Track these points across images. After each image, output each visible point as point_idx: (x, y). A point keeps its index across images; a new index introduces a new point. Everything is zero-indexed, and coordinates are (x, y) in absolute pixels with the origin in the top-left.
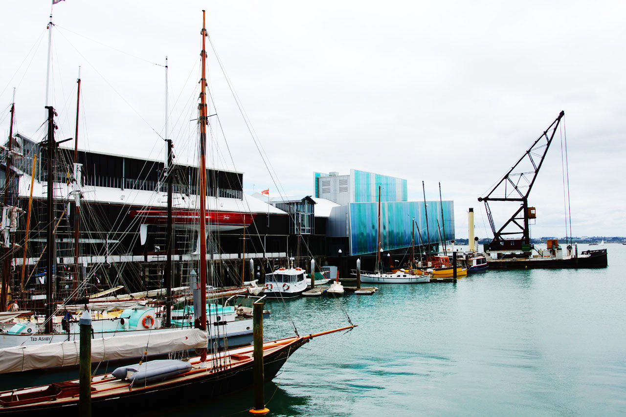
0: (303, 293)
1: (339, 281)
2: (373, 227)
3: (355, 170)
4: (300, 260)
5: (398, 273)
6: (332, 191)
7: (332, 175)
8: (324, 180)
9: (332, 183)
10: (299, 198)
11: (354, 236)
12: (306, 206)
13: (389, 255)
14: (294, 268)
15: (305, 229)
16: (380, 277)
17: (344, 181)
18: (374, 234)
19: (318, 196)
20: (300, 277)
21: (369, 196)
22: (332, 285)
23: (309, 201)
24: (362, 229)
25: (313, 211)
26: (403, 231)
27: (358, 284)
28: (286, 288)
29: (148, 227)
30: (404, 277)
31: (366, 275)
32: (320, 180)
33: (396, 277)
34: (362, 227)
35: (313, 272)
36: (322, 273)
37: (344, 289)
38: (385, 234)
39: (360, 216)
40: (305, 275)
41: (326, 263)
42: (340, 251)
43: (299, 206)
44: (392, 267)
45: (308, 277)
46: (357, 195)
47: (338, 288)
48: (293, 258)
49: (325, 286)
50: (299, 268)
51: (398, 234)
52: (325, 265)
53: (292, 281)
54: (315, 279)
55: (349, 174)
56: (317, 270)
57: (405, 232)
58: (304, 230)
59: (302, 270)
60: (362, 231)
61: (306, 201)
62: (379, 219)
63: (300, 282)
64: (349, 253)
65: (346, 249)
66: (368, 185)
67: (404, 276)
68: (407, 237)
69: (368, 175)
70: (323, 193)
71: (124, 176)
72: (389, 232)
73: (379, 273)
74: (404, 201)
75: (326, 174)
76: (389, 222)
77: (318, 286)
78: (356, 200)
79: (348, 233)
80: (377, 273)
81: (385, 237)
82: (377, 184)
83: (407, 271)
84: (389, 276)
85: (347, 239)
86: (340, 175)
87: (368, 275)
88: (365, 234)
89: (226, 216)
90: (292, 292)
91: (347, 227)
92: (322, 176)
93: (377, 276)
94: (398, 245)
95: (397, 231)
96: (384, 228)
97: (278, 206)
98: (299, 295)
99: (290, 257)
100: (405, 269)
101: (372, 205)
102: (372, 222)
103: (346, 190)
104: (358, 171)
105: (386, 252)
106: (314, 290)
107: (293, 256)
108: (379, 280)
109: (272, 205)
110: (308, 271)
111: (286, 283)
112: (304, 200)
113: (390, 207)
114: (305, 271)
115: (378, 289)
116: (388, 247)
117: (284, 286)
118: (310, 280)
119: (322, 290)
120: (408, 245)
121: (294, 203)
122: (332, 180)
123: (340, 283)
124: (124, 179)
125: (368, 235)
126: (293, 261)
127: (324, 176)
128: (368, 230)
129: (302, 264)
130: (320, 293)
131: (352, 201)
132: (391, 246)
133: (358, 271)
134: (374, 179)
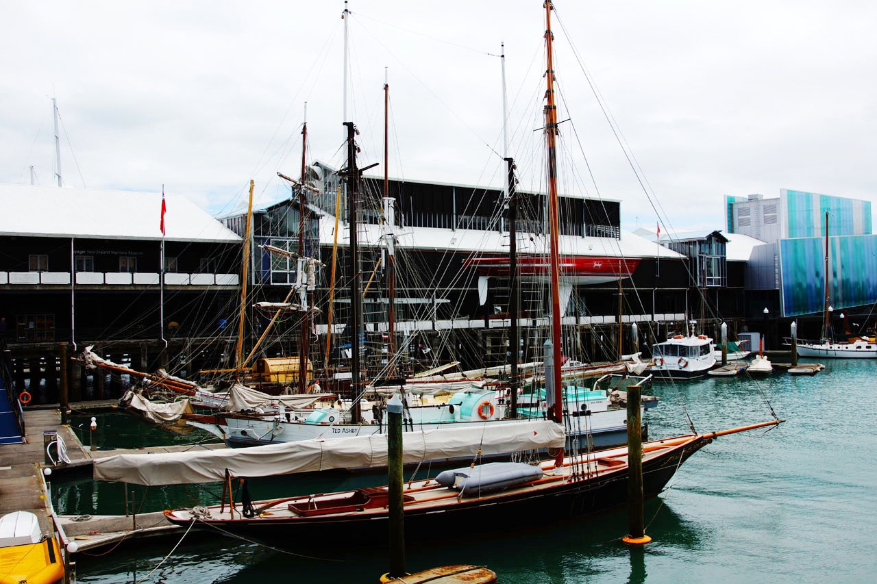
0: (710, 372)
1: (764, 354)
2: (817, 274)
3: (788, 191)
4: (706, 324)
5: (858, 343)
6: (753, 223)
7: (753, 199)
8: (741, 206)
9: (752, 211)
10: (704, 235)
11: (787, 289)
12: (714, 246)
13: (842, 316)
14: (696, 335)
15: (712, 279)
16: (829, 349)
17: (771, 207)
18: (818, 285)
19: (731, 230)
20: (705, 349)
21: (810, 228)
22: (753, 361)
23: (718, 239)
24: (800, 279)
25: (723, 251)
26: (865, 280)
27: (794, 359)
28: (682, 364)
29: (488, 280)
30: (868, 350)
31: (807, 345)
32: (734, 207)
33: (855, 349)
34: (799, 275)
35: (724, 341)
36: (738, 343)
37: (772, 366)
38: (836, 285)
39: (796, 258)
40: (712, 346)
41: (745, 328)
42: (766, 311)
43: (703, 245)
44: (847, 333)
45: (716, 349)
46: (791, 228)
47: (762, 364)
48: (695, 322)
49: (743, 362)
50: (703, 335)
51: (857, 284)
52: (744, 332)
53: (692, 354)
54: (727, 352)
55: (779, 197)
56: (731, 338)
57: (868, 281)
58: (710, 280)
59: (707, 339)
60: (800, 281)
61: (713, 238)
62: (827, 262)
63: (704, 356)
64: (780, 313)
65: (775, 307)
66: (809, 211)
67: (868, 347)
68: (871, 289)
69: (808, 197)
70: (739, 225)
71: (454, 212)
72: (843, 281)
73: (828, 343)
74: (866, 233)
75: (743, 198)
76: (843, 267)
77: (732, 362)
78: (790, 234)
79: (777, 283)
80: (824, 343)
81: (835, 289)
82: (822, 209)
83: (873, 339)
84: (843, 347)
85: (777, 293)
86: (764, 198)
87: (809, 346)
88: (804, 285)
89: (597, 263)
90: (692, 370)
91: (777, 277)
92: (737, 200)
93: (824, 347)
94: (857, 300)
95: (856, 280)
96: (835, 275)
97: (672, 246)
98: (703, 375)
99: (690, 319)
100: (869, 337)
101: (814, 241)
102: (815, 266)
103: (774, 220)
104: (792, 191)
105: (838, 312)
106: (726, 367)
107: (694, 319)
108: (827, 354)
109: (662, 245)
110: (717, 340)
111: (683, 358)
112: (709, 237)
113: (843, 244)
114: (711, 340)
115: (824, 367)
116: (841, 304)
117: (680, 361)
118: (719, 353)
119: (739, 367)
120: (872, 300)
121: (695, 242)
122: (752, 205)
123: (766, 357)
124: (454, 216)
125: (809, 286)
126: (695, 325)
127: (741, 201)
128: (809, 279)
129: (710, 331)
130: (735, 372)
131: (784, 235)
132: (846, 302)
133: (793, 339)
134: (819, 203)
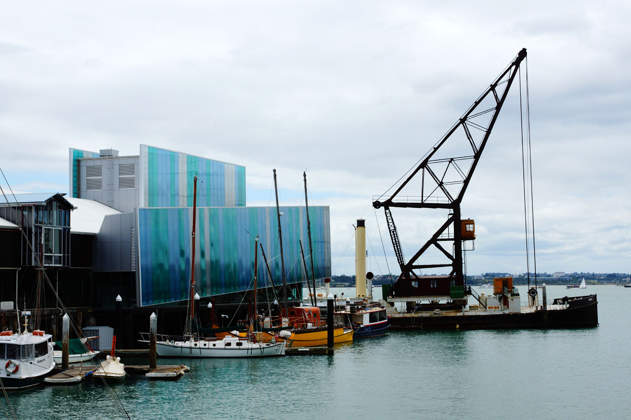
0: (47, 379)
1: (117, 355)
2: (182, 253)
3: (149, 147)
4: (43, 315)
5: (228, 339)
6: (104, 185)
7: (107, 155)
8: (91, 164)
9: (105, 170)
10: (42, 197)
11: (146, 270)
12: (55, 213)
13: (210, 305)
14: (30, 331)
15: (52, 256)
16: (193, 346)
17: (129, 166)
18: (183, 267)
19: (77, 194)
20: (41, 349)
21: (175, 195)
22: (103, 363)
23: (60, 205)
24: (162, 258)
25: (67, 222)
26: (237, 261)
27: (152, 359)
28: (11, 370)
30: (238, 347)
31: (167, 342)
32: (83, 164)
33: (223, 346)
34: (160, 254)
35: (65, 338)
36: (84, 340)
37: (125, 369)
38: (204, 266)
39: (157, 232)
40: (51, 345)
41: (92, 320)
42: (119, 298)
43: (41, 213)
44: (215, 327)
45: (56, 348)
46: (151, 195)
47: (114, 368)
48: (29, 313)
49: (89, 365)
50: (39, 331)
51: (228, 266)
52: (90, 325)
53: (24, 357)
54: (69, 351)
55: (138, 154)
56: (73, 335)
57: (240, 262)
58: (49, 259)
59: (44, 335)
60: (162, 262)
61: (54, 203)
62: (194, 239)
63: (40, 358)
64: (135, 302)
65: (130, 293)
66: (174, 174)
67: (238, 344)
68: (244, 273)
69: (172, 157)
70: (88, 188)
72: (212, 262)
73: (192, 340)
74: (239, 205)
75: (93, 153)
76: (212, 245)
77: (75, 365)
78: (151, 201)
79: (133, 265)
80: (188, 339)
81: (203, 272)
82: (190, 173)
83: (244, 334)
84: (210, 344)
85: (133, 275)
86: (120, 155)
87: (170, 343)
88: (167, 267)
90: (24, 376)
91: (133, 254)
92: (85, 156)
93: (187, 344)
94: (227, 286)
95: (227, 261)
96: (203, 254)
98: (38, 383)
99: (21, 309)
100: (240, 332)
101: (179, 211)
102: (180, 243)
103: (130, 183)
104: (153, 148)
105: (205, 301)
106: (67, 372)
107: (28, 309)
108: (191, 352)
110: (57, 337)
111: (13, 361)
112: (50, 201)
113: (213, 216)
114: (50, 336)
115: (189, 368)
116: (209, 290)
117: (7, 365)
118: (59, 354)
119: (84, 372)
120: (245, 286)
121: (30, 208)
122: (105, 164)
123: (119, 358)
125: (172, 268)
126: (29, 317)
127: (91, 156)
128: (173, 259)
129: (45, 324)
130: (79, 378)
131: (143, 204)
132: (215, 289)
133: (152, 335)
134: (185, 164)
